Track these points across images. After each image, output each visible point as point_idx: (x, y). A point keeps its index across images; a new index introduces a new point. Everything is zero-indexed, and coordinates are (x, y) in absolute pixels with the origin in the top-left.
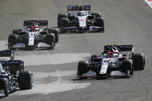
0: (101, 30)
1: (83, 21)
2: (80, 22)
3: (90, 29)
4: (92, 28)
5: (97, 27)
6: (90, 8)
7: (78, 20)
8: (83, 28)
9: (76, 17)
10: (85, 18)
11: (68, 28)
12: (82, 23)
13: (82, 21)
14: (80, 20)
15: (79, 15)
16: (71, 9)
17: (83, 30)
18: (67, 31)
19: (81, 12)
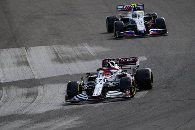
0: (163, 33)
1: (141, 23)
2: (138, 25)
3: (151, 32)
4: (152, 30)
5: (158, 29)
6: (143, 7)
7: (134, 22)
8: (142, 32)
9: (130, 19)
10: (142, 19)
11: (124, 33)
12: (140, 26)
13: (139, 23)
14: (137, 22)
15: (135, 16)
16: (121, 9)
17: (142, 34)
18: (123, 36)
19: (136, 13)
